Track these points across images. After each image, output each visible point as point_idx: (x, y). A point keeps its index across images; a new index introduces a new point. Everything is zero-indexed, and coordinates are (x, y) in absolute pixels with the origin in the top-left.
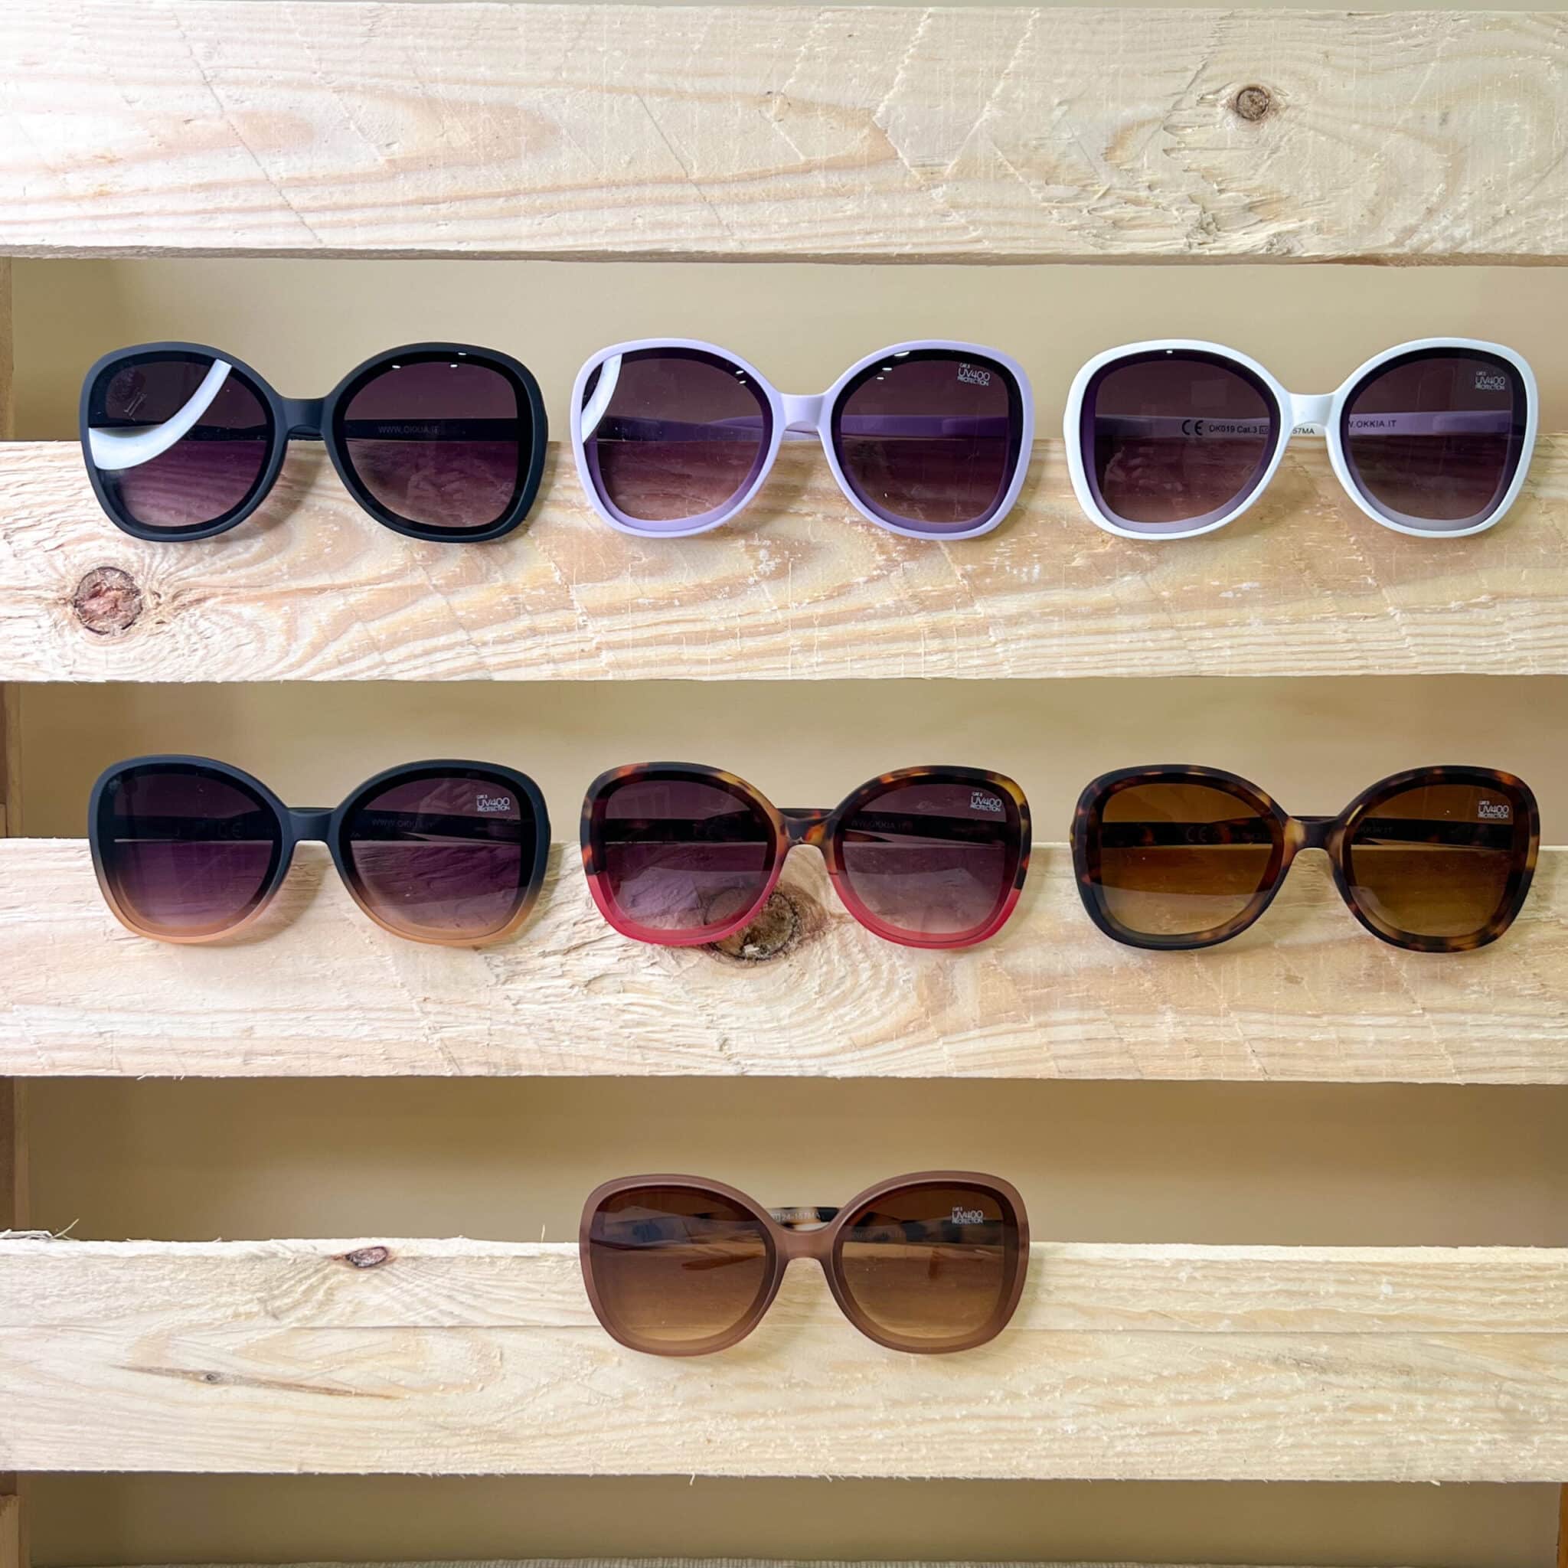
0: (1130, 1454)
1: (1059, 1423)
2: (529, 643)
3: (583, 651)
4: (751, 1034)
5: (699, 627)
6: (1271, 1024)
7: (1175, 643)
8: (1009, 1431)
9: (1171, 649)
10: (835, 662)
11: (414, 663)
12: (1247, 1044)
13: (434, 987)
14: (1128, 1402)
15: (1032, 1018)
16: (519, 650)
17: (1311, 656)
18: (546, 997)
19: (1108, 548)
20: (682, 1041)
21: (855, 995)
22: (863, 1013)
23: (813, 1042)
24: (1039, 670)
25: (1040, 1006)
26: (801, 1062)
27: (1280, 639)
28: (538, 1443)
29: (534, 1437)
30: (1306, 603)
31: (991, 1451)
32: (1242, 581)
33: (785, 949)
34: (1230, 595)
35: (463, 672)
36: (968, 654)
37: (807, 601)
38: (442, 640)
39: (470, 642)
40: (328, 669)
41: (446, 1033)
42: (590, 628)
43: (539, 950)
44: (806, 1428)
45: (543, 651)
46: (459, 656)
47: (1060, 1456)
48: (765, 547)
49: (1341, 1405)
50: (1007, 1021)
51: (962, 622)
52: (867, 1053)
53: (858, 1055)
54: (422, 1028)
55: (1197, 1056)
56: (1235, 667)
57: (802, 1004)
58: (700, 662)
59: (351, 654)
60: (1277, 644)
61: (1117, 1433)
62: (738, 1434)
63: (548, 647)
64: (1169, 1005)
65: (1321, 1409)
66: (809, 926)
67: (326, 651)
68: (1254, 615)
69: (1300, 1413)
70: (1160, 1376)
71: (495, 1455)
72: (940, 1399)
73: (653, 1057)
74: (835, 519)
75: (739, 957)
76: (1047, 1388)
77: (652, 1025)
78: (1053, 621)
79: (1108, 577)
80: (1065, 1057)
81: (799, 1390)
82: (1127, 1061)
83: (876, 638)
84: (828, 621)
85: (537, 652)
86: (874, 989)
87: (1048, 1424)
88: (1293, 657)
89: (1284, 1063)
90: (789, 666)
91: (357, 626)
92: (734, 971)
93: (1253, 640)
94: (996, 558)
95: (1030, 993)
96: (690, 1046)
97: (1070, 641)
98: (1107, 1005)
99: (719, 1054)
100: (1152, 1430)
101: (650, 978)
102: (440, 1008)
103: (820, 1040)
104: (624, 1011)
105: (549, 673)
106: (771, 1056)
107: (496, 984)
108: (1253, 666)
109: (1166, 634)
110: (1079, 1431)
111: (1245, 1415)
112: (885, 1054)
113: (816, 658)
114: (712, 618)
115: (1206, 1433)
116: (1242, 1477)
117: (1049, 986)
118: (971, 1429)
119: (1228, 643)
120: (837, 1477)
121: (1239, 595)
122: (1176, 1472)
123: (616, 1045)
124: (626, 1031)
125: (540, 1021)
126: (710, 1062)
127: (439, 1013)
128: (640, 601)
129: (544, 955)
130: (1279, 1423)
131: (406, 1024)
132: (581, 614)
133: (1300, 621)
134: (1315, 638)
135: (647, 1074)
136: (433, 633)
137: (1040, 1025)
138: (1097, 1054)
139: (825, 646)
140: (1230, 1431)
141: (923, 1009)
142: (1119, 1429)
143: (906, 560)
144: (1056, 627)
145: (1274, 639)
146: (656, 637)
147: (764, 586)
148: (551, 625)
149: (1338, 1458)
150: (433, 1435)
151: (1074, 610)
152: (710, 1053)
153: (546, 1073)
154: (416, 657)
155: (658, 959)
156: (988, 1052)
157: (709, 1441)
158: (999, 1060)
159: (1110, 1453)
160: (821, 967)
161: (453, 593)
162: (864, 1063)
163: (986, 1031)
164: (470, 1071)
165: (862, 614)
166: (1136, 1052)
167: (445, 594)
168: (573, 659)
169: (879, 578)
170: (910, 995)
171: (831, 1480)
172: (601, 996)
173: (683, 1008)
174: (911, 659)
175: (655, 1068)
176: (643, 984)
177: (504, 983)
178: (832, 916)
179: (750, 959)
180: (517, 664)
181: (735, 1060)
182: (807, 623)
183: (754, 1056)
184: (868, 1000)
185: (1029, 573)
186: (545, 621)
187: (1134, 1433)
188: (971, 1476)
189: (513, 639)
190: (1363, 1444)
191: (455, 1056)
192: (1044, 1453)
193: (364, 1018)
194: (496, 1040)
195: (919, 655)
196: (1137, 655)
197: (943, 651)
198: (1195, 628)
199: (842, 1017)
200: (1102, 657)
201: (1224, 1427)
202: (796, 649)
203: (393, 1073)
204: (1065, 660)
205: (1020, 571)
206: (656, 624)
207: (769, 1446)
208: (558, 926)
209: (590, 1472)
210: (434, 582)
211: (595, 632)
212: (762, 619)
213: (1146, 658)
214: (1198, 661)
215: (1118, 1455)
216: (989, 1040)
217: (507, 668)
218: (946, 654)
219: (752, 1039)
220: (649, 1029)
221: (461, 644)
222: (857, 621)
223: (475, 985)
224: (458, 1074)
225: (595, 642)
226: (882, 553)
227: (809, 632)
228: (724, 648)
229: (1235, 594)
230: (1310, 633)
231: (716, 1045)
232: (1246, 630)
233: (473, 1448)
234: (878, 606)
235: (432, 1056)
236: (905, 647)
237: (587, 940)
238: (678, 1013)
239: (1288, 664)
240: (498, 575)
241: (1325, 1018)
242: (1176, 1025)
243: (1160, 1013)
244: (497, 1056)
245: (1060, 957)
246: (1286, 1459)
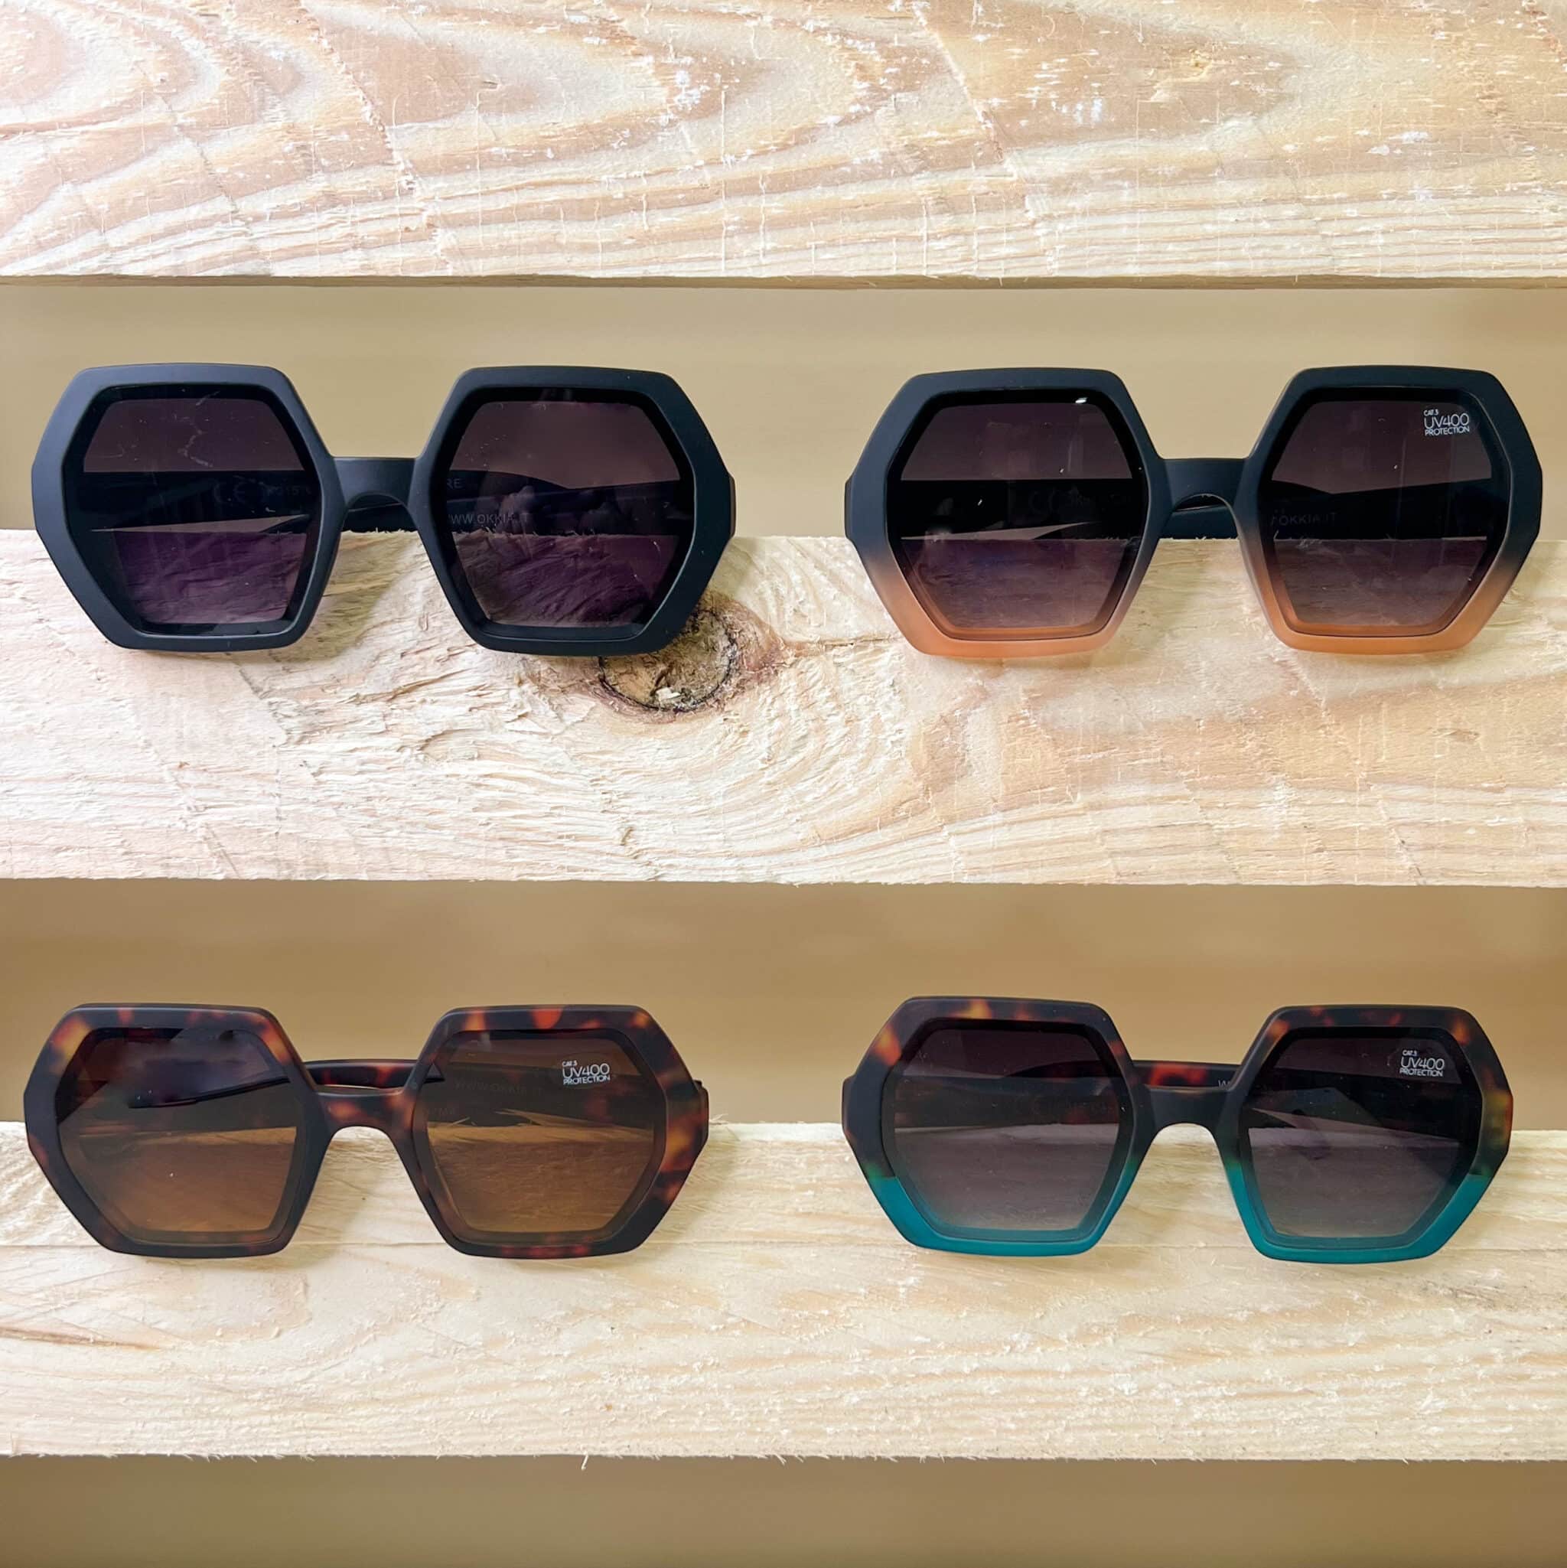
0: (1213, 1424)
1: (1111, 1379)
2: (325, 217)
3: (407, 229)
4: (668, 821)
5: (583, 193)
6: (1430, 802)
7: (1302, 224)
8: (1040, 1391)
9: (1296, 233)
10: (791, 249)
11: (152, 247)
12: (1393, 832)
13: (194, 746)
14: (1212, 1351)
15: (1079, 796)
16: (309, 229)
17: (1502, 247)
18: (363, 763)
19: (1204, 75)
20: (567, 830)
21: (821, 764)
22: (833, 791)
23: (762, 831)
24: (1099, 265)
25: (1091, 778)
26: (744, 861)
27: (1459, 220)
28: (361, 1412)
29: (355, 1404)
30: (1497, 164)
31: (1013, 1419)
32: (1402, 130)
33: (718, 696)
34: (1384, 150)
35: (227, 262)
36: (992, 238)
37: (750, 152)
38: (193, 213)
39: (235, 215)
40: (24, 256)
41: (213, 817)
42: (417, 193)
43: (348, 693)
44: (748, 1388)
45: (348, 230)
46: (219, 238)
47: (1112, 1428)
48: (685, 67)
49: (1515, 1354)
50: (1043, 801)
51: (984, 189)
52: (838, 848)
53: (824, 851)
54: (179, 808)
55: (1320, 850)
56: (1390, 264)
57: (742, 776)
58: (586, 248)
59: (56, 233)
60: (1454, 229)
61: (1196, 1394)
62: (651, 1397)
63: (353, 224)
64: (1280, 776)
65: (1485, 1359)
66: (752, 661)
67: (18, 229)
68: (1420, 184)
69: (1456, 1365)
70: (1257, 1311)
71: (299, 1428)
72: (941, 1345)
73: (523, 854)
74: (792, 25)
75: (650, 706)
76: (1095, 1330)
77: (521, 807)
78: (1121, 188)
79: (1204, 120)
80: (1127, 853)
81: (737, 1333)
82: (1217, 859)
83: (851, 212)
84: (781, 184)
85: (336, 232)
86: (848, 754)
87: (1096, 1381)
88: (1476, 248)
89: (1446, 860)
90: (722, 255)
91: (66, 189)
92: (641, 727)
93: (1415, 221)
94: (1036, 88)
95: (1077, 760)
96: (577, 838)
97: (1146, 218)
98: (1188, 777)
99: (621, 850)
100: (1243, 1389)
101: (518, 737)
102: (203, 778)
103: (768, 830)
104: (479, 785)
105: (358, 264)
106: (698, 854)
107: (287, 743)
108: (1416, 262)
109: (1289, 211)
110: (1140, 1390)
111: (1377, 1369)
112: (863, 850)
113: (764, 242)
114: (604, 178)
115: (1323, 1395)
116: (1372, 1456)
117: (1106, 749)
118: (985, 1388)
119: (1380, 225)
120: (792, 1457)
121: (1398, 151)
122: (1278, 1450)
123: (467, 836)
124: (483, 816)
125: (353, 799)
126: (608, 862)
127: (201, 786)
128: (494, 150)
129: (358, 700)
130: (1426, 1380)
131: (154, 803)
132: (404, 173)
133: (1488, 193)
134: (1508, 220)
135: (514, 879)
136: (180, 201)
137: (1092, 807)
138: (1173, 848)
139: (776, 224)
140: (1357, 1391)
141: (920, 784)
142: (1197, 1388)
143: (899, 90)
144: (1125, 197)
145: (1449, 220)
146: (518, 208)
147: (684, 128)
148: (358, 189)
149: (1509, 1429)
150: (211, 1400)
151: (1152, 171)
152: (608, 849)
153: (364, 877)
154: (154, 238)
155: (528, 709)
156: (1016, 846)
157: (609, 1407)
158: (1031, 859)
159: (1184, 1423)
160: (772, 721)
161: (210, 138)
162: (833, 863)
163: (1014, 815)
164: (251, 873)
165: (834, 174)
166: (1232, 845)
167: (198, 141)
168: (393, 243)
169: (859, 117)
170: (902, 763)
171: (783, 1461)
172: (445, 764)
173: (566, 782)
174: (905, 246)
175: (529, 871)
176: (506, 746)
177: (299, 742)
178: (787, 644)
179: (665, 709)
180: (307, 251)
181: (645, 859)
182: (747, 188)
183: (672, 853)
184: (837, 772)
185: (1086, 113)
186: (348, 182)
187: (1218, 1394)
188: (984, 1455)
189: (301, 212)
190: (1545, 1408)
191: (229, 849)
192: (1089, 1423)
193: (92, 792)
194: (289, 827)
195: (919, 239)
196: (1247, 243)
197: (955, 233)
198: (1332, 202)
199: (801, 795)
200: (1194, 246)
201: (1346, 1384)
202: (731, 228)
203: (135, 875)
204: (1139, 248)
205: (1072, 108)
206: (517, 188)
207: (695, 1415)
208: (378, 658)
209: (437, 1453)
210: (180, 121)
211: (425, 200)
212: (679, 181)
213: (1259, 247)
214: (1335, 253)
215: (1195, 1425)
216: (1015, 827)
217: (294, 256)
218: (961, 238)
219: (670, 830)
220: (519, 812)
221: (223, 219)
222: (826, 184)
223: (255, 745)
224: (234, 876)
225: (425, 215)
226: (863, 78)
227: (751, 202)
228: (623, 225)
229: (1392, 149)
230: (1501, 211)
231: (618, 837)
232: (1407, 207)
233: (266, 1419)
234: (857, 161)
235: (195, 850)
236: (899, 226)
237: (422, 679)
238: (558, 789)
239: (1468, 259)
240: (278, 108)
241: (1508, 794)
242: (1291, 804)
243: (1268, 788)
244: (291, 851)
245: (1124, 705)
246: (1436, 1429)
